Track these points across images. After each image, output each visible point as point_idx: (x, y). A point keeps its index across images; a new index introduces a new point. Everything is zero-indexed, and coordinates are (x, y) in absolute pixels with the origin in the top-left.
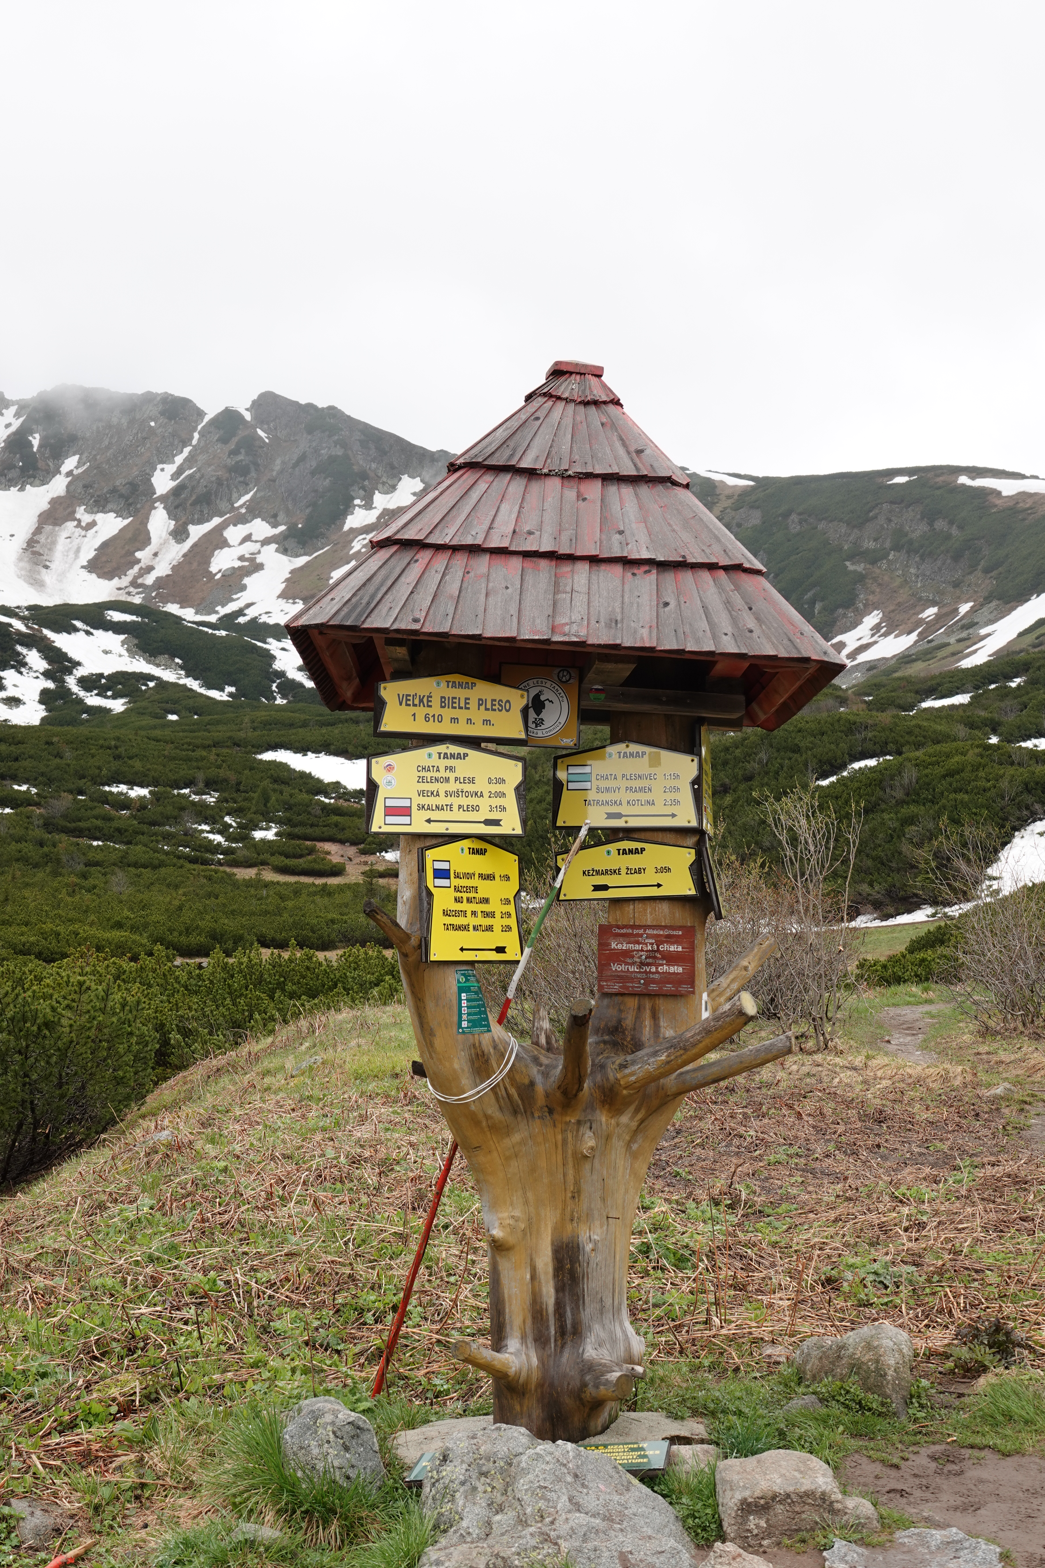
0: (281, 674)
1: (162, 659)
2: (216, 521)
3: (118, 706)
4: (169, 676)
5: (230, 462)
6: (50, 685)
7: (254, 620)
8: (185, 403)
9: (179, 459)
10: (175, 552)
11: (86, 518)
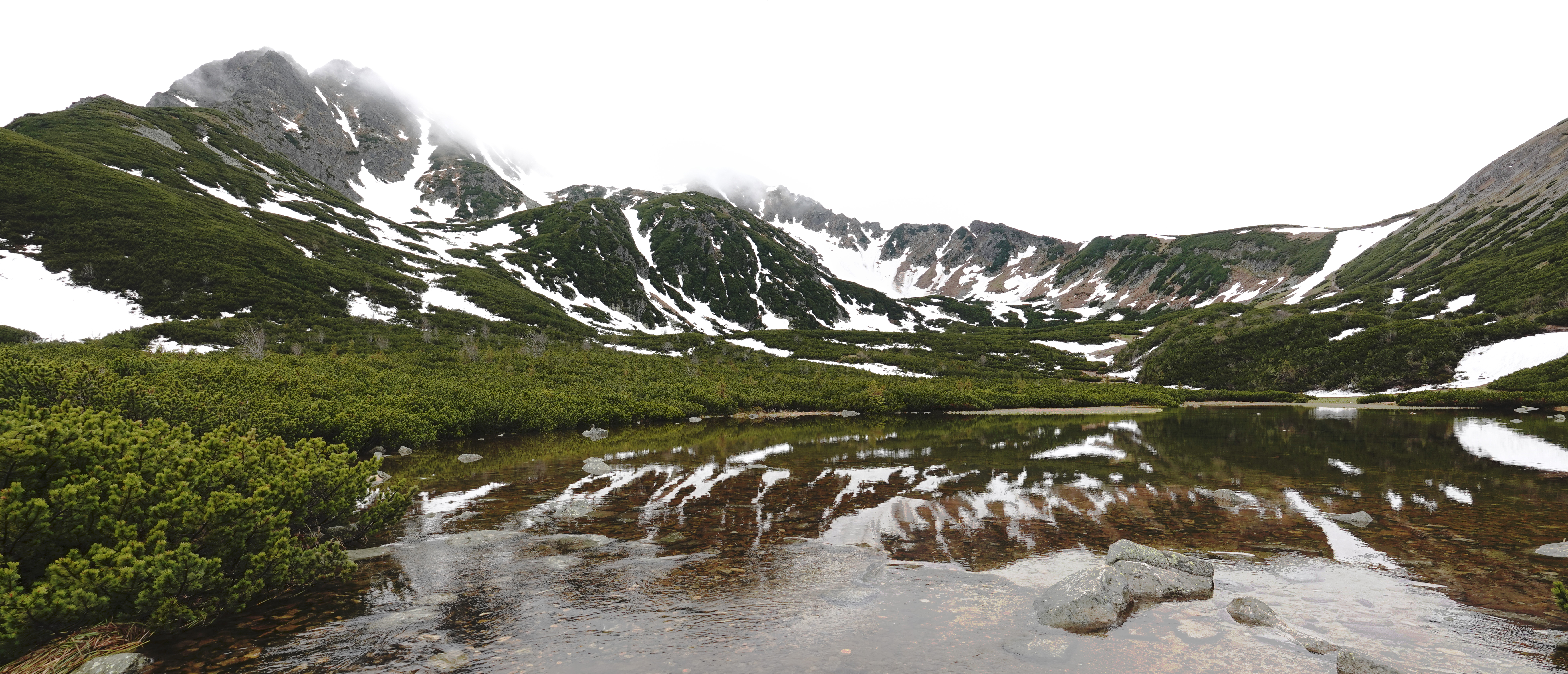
0: (995, 318)
1: (952, 314)
2: (960, 266)
3: (941, 330)
4: (955, 319)
5: (964, 246)
6: (916, 324)
7: (978, 300)
8: (946, 226)
9: (945, 246)
10: (946, 278)
11: (914, 268)
